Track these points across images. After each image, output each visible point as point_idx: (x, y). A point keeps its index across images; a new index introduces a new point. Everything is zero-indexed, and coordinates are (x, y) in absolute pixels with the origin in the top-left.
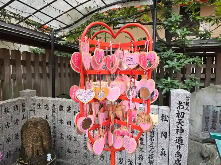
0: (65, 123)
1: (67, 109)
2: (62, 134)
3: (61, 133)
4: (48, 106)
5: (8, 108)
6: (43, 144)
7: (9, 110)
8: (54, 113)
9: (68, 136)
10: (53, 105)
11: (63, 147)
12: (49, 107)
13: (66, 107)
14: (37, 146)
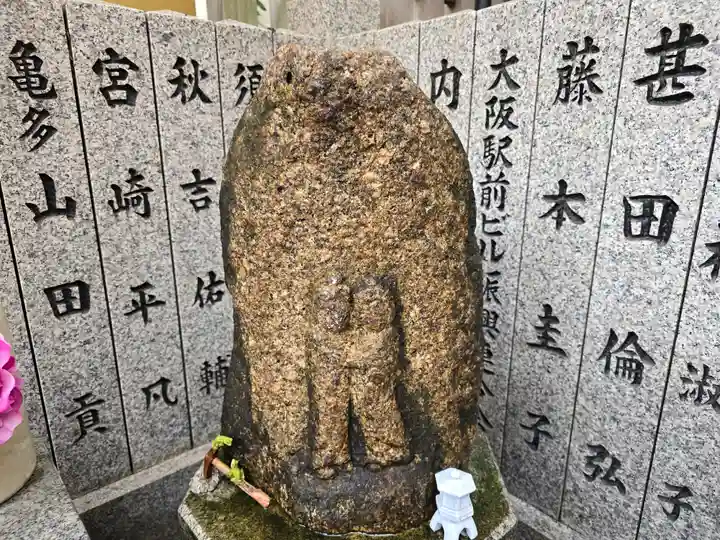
0: (603, 218)
1: (652, 65)
2: (549, 316)
3: (548, 308)
4: (458, 74)
5: (195, 63)
6: (403, 363)
7: (208, 87)
8: (504, 132)
9: (613, 336)
10: (504, 52)
11: (553, 416)
12: (465, 77)
13: (636, 50)
14: (351, 367)
